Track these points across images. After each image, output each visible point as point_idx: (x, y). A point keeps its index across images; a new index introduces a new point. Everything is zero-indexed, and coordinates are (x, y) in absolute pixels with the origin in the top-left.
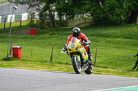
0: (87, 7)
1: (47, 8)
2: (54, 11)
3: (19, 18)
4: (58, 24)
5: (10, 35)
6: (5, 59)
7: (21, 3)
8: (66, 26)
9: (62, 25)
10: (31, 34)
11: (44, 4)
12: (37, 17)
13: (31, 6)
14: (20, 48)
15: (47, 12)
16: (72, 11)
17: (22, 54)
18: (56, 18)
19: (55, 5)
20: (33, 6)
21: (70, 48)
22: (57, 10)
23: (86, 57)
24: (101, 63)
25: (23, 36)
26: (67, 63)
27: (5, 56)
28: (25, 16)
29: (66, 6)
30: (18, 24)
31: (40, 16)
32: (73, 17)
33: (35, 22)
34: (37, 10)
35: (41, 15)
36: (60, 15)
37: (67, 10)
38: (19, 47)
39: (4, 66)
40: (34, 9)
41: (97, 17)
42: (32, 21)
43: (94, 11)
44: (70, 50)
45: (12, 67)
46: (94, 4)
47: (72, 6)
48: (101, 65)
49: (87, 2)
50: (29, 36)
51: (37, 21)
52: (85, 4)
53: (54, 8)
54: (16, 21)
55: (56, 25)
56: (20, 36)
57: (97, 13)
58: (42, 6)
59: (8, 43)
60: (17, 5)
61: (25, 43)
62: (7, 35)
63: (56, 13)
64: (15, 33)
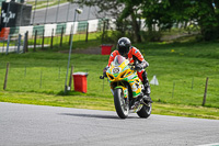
0: (193, 10)
1: (129, 11)
2: (139, 16)
3: (84, 28)
4: (145, 37)
5: (70, 55)
6: (62, 94)
7: (87, 4)
8: (159, 41)
9: (153, 40)
10: (103, 53)
11: (124, 6)
12: (113, 26)
13: (104, 8)
14: (86, 76)
15: (130, 18)
16: (169, 17)
17: (90, 84)
18: (144, 27)
19: (141, 8)
20: (107, 9)
21: (112, 74)
22: (145, 15)
23: (138, 90)
24: (215, 101)
25: (90, 57)
26: (159, 101)
27: (61, 88)
28: (93, 25)
29: (159, 9)
30: (83, 37)
31: (118, 25)
32: (169, 27)
33: (110, 35)
34: (114, 15)
35: (119, 23)
36: (149, 23)
37: (161, 15)
38: (83, 74)
39: (61, 105)
40: (109, 13)
41: (208, 27)
42: (105, 33)
43: (203, 17)
44: (112, 78)
45: (73, 105)
46: (204, 5)
47: (168, 8)
48: (214, 105)
49: (192, 3)
50: (99, 56)
51: (113, 33)
52: (190, 5)
53: (139, 11)
54: (79, 32)
55: (143, 40)
56: (86, 57)
57: (208, 21)
58: (121, 8)
59: (67, 67)
60: (81, 7)
61: (93, 67)
62: (65, 55)
63: (143, 20)
64: (78, 52)
